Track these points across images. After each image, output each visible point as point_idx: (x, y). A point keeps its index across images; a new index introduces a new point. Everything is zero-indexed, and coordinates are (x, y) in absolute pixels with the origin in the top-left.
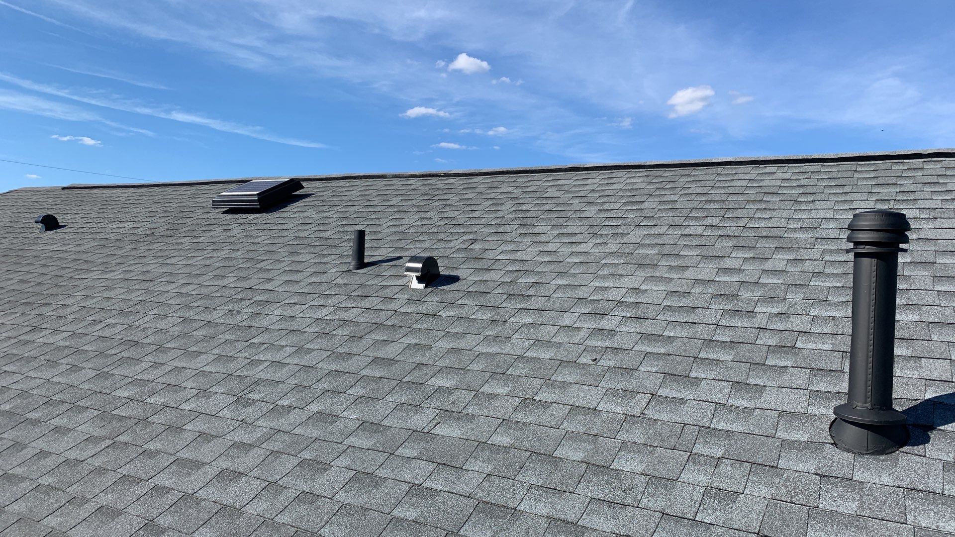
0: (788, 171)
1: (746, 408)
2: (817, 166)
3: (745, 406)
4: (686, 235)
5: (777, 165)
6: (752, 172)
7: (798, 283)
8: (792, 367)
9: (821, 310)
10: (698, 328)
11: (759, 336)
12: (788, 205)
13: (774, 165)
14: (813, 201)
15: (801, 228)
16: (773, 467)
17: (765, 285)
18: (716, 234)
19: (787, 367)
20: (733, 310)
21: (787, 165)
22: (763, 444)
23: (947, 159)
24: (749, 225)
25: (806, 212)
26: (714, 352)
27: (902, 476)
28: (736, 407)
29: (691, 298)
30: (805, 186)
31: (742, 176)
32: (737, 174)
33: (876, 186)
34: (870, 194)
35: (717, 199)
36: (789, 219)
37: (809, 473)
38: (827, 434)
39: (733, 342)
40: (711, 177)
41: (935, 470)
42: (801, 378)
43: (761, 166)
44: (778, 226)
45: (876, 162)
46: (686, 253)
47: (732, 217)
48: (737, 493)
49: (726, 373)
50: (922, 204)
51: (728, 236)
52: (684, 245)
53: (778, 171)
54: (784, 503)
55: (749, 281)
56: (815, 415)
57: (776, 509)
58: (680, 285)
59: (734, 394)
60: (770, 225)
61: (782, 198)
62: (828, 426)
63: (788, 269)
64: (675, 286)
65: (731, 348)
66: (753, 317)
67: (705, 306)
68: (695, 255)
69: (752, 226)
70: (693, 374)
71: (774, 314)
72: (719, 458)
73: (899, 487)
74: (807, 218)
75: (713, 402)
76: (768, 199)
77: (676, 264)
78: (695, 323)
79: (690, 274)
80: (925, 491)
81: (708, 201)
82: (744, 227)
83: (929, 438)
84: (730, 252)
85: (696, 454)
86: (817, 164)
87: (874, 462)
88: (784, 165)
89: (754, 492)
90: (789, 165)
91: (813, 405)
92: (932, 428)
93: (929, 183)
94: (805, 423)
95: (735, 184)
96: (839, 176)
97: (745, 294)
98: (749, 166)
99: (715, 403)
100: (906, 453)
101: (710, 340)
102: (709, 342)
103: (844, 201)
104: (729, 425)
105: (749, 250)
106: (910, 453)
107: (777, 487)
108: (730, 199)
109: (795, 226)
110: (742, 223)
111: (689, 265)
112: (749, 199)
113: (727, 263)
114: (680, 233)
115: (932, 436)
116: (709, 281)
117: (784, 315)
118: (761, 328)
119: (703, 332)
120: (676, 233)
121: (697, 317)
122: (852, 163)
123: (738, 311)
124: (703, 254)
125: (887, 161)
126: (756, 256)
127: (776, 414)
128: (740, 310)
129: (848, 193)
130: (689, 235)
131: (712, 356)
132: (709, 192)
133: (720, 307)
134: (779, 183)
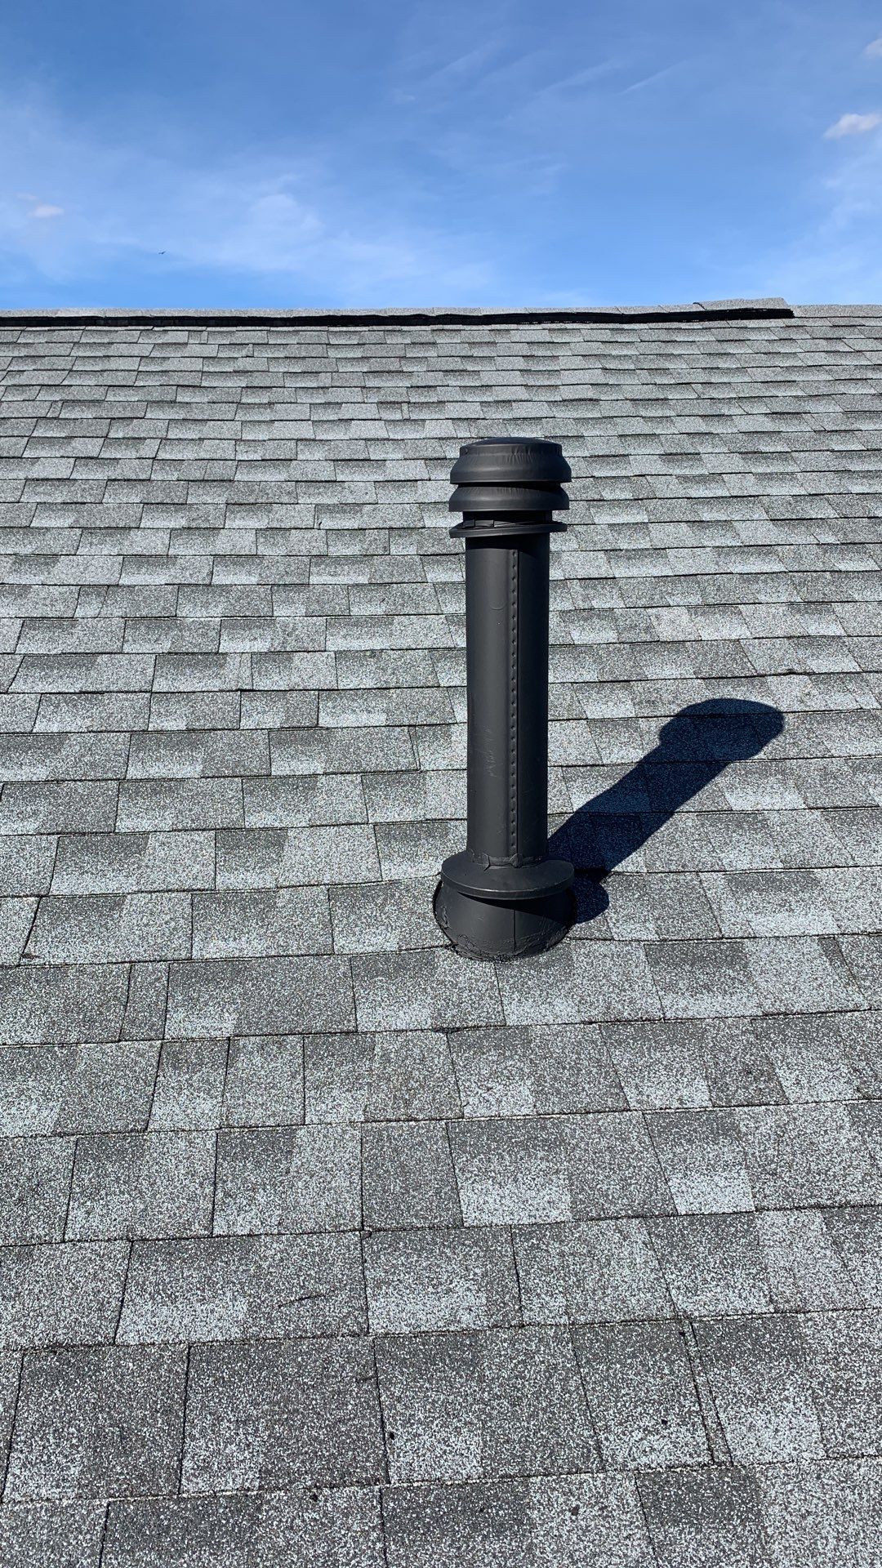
0: (209, 342)
1: (258, 891)
2: (259, 333)
3: (255, 886)
4: (37, 480)
5: (186, 328)
6: (140, 341)
7: (288, 580)
8: (325, 774)
9: (344, 637)
10: (114, 704)
11: (244, 709)
12: (227, 411)
13: (180, 328)
14: (270, 404)
15: (263, 460)
16: (347, 1033)
17: (225, 589)
18: (99, 476)
19: (315, 775)
20: (176, 654)
21: (204, 328)
22: (313, 976)
23: (468, 327)
24: (162, 455)
25: (263, 426)
26: (158, 759)
27: (589, 995)
28: (235, 891)
29: (78, 630)
30: (248, 372)
31: (124, 349)
32: (112, 343)
33: (371, 375)
34: (364, 391)
35: (86, 398)
36: (236, 440)
37: (422, 1030)
38: (433, 925)
39: (194, 730)
40: (62, 350)
41: (637, 967)
42: (345, 798)
43: (156, 329)
44: (218, 456)
45: (358, 329)
46: (45, 523)
47: (124, 438)
48: (290, 1130)
49: (197, 809)
50: (454, 411)
51: (125, 480)
52: (38, 503)
53: (191, 341)
54: (394, 1124)
55: (193, 582)
56: (398, 882)
57: (383, 1146)
58: (48, 602)
59: (225, 860)
60: (203, 455)
61: (211, 396)
62: (431, 906)
63: (262, 550)
64: (37, 603)
65: (193, 746)
66: (222, 666)
67: (115, 648)
68: (66, 525)
69: (168, 457)
70: (124, 825)
71: (261, 653)
72: (229, 1039)
73: (591, 1023)
74: (269, 440)
75: (184, 891)
76: (187, 400)
77: (28, 550)
78: (102, 693)
79: (63, 571)
80: (636, 1020)
81: (67, 401)
82: (154, 459)
83: (605, 894)
84: (138, 515)
85: (174, 1040)
86: (258, 328)
87: (532, 972)
88: (200, 328)
89: (326, 1112)
90: (209, 329)
91: (389, 857)
92: (604, 872)
93: (452, 371)
94: (383, 905)
95: (113, 364)
96: (304, 354)
97: (190, 612)
98: (133, 328)
99: (188, 891)
100: (580, 939)
101: (143, 731)
102: (141, 738)
103: (325, 403)
104: (232, 944)
105: (176, 511)
106: (587, 939)
107: (370, 1084)
108: (110, 398)
109: (251, 458)
110: (149, 449)
111: (57, 551)
112: (149, 398)
113: (138, 543)
114: (22, 475)
115: (609, 890)
116: (109, 586)
117: (280, 656)
118: (242, 691)
119: (124, 713)
120: (12, 475)
121: (103, 676)
122: (318, 328)
123: (187, 654)
124: (83, 523)
125: (375, 328)
126: (194, 525)
127: (320, 893)
128: (190, 650)
129: (328, 388)
130: (43, 480)
131: (156, 770)
132: (65, 383)
133: (147, 648)
134: (198, 365)
